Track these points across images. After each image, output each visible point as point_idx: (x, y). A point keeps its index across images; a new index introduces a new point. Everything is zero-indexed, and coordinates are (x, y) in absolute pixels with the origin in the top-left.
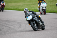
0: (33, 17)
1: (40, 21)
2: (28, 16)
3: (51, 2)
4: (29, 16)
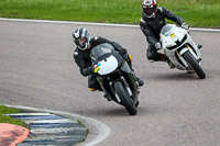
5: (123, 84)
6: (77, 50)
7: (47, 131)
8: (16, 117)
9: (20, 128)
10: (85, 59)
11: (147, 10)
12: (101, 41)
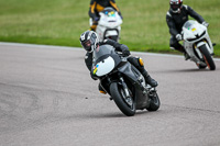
0: (119, 65)
1: (141, 77)
2: (98, 61)
3: (154, 9)
4: (102, 59)
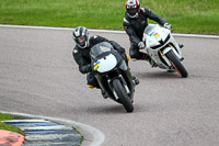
5: (121, 82)
6: (77, 48)
7: (42, 137)
8: (11, 123)
9: (16, 135)
10: (84, 57)
11: (130, 11)
12: (100, 40)
